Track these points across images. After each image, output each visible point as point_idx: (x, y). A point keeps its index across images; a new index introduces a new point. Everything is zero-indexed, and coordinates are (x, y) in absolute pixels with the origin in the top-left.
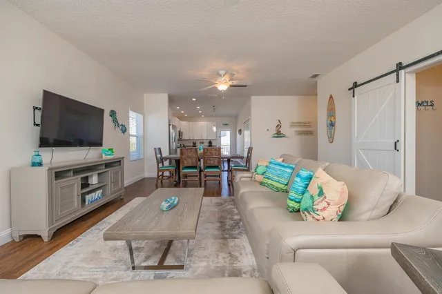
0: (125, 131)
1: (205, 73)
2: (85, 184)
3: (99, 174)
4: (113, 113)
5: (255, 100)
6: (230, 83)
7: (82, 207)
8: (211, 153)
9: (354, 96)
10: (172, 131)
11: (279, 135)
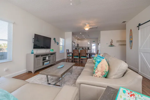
0: (58, 44)
1: (81, 25)
2: (44, 59)
3: (49, 57)
4: (54, 39)
5: (102, 32)
6: (90, 27)
7: (43, 66)
8: (83, 52)
9: (139, 30)
10: (73, 44)
11: (111, 45)
